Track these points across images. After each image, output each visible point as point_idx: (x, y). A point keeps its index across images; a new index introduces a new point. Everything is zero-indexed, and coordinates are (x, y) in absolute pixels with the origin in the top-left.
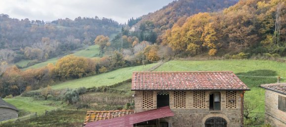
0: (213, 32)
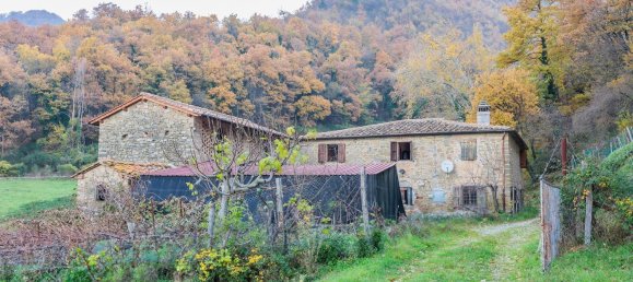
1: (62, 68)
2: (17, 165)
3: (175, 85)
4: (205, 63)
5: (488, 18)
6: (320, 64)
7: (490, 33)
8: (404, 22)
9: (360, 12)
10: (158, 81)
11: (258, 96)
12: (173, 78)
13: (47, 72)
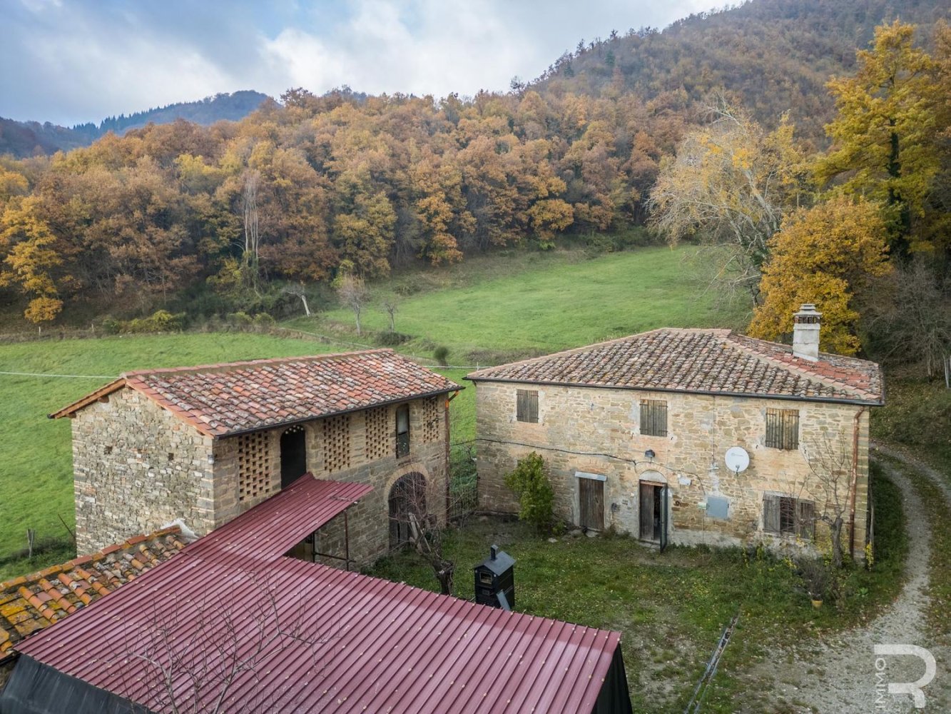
0: (42, 235)
1: (229, 185)
2: (178, 315)
3: (374, 199)
4: (412, 167)
5: (785, 73)
6: (561, 155)
7: (787, 93)
8: (674, 88)
9: (615, 77)
10: (353, 194)
11: (480, 205)
12: (372, 189)
13: (211, 191)
